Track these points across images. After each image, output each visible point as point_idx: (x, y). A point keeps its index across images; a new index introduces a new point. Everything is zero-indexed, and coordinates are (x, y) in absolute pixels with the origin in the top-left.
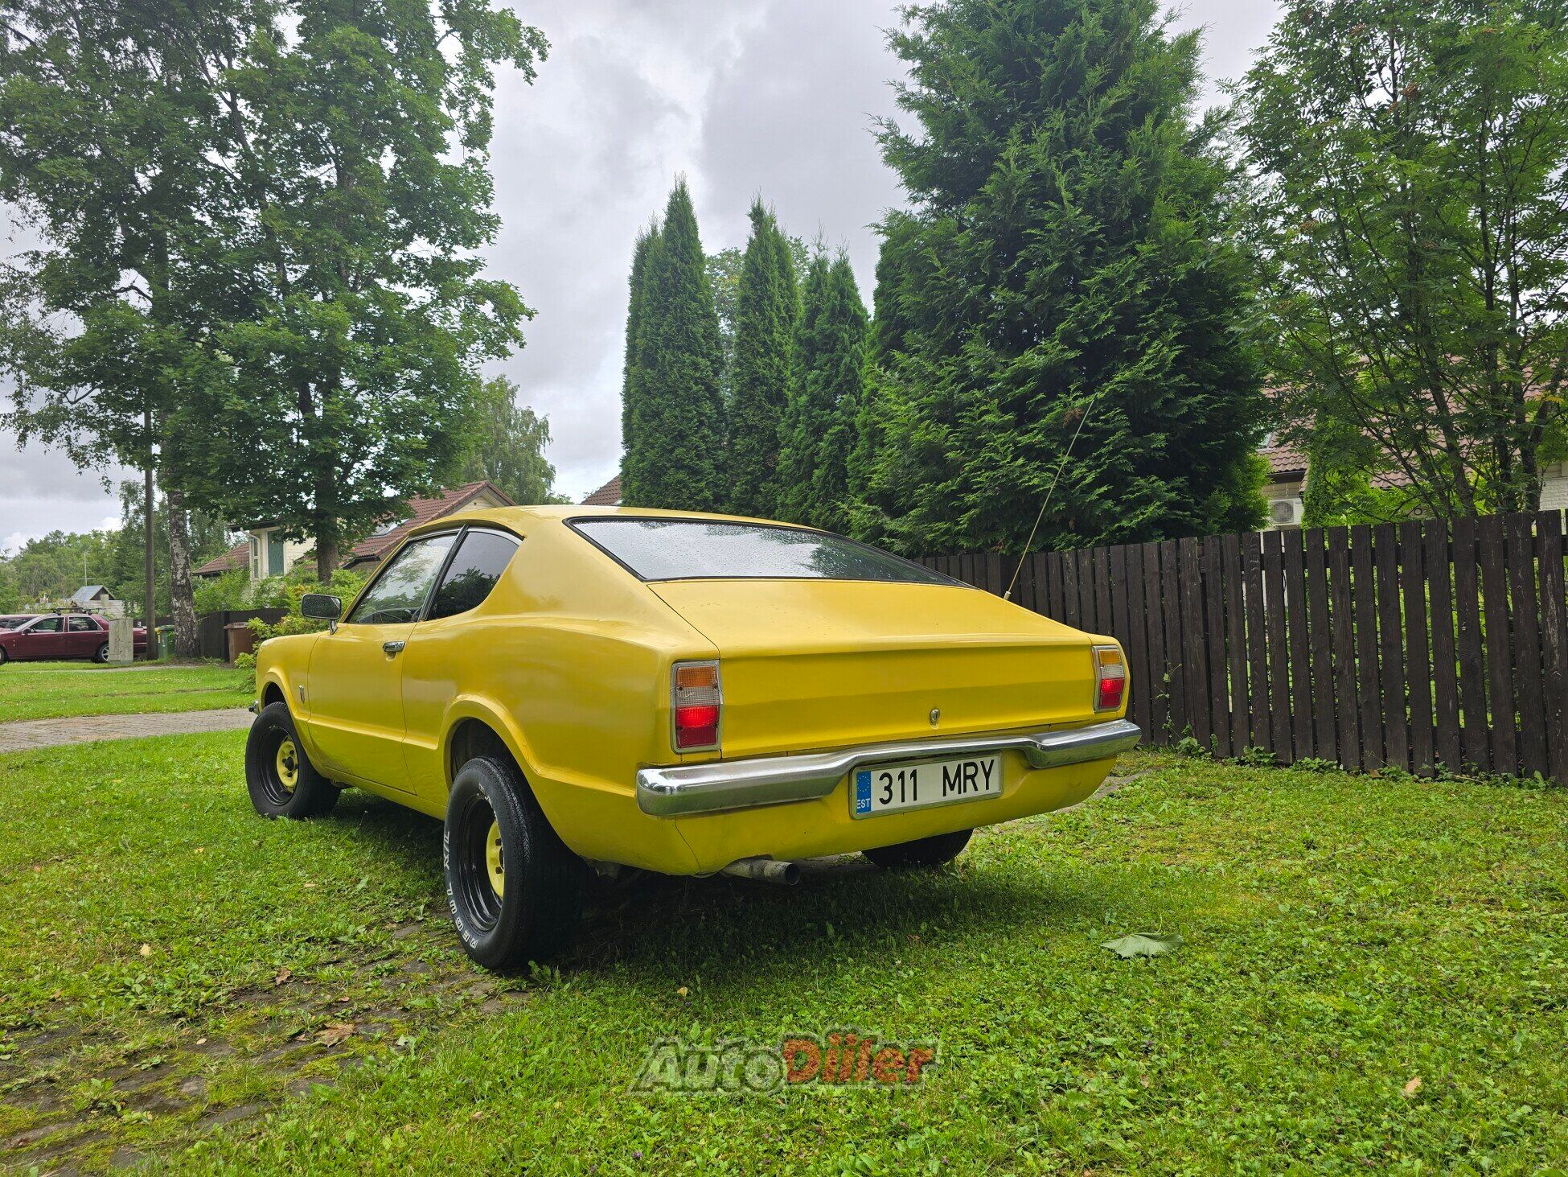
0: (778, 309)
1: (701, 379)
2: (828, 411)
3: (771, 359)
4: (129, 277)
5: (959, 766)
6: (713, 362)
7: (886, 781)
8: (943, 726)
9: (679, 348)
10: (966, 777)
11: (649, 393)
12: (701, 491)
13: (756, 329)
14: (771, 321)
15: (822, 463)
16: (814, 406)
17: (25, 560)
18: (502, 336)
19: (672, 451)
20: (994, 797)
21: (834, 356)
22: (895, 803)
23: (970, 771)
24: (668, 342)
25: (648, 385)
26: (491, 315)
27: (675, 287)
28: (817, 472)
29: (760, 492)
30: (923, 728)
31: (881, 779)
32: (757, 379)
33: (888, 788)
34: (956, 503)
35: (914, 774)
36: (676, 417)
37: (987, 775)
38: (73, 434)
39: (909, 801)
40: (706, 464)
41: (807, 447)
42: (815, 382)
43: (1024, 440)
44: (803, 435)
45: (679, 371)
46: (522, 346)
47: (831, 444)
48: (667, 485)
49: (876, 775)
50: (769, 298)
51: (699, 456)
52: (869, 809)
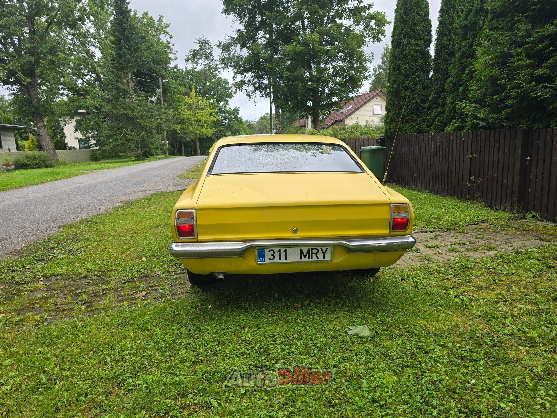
0: (458, 12)
1: (419, 50)
2: (469, 59)
3: (451, 37)
4: (261, 33)
5: (309, 250)
6: (425, 41)
7: (272, 253)
8: (299, 234)
9: (410, 37)
10: (312, 253)
11: (397, 59)
12: (415, 98)
13: (445, 24)
14: (453, 18)
15: (463, 84)
16: (463, 57)
17: (260, 122)
18: (378, 33)
19: (404, 82)
20: (328, 261)
21: (475, 33)
22: (276, 260)
23: (315, 251)
24: (406, 36)
25: (397, 56)
26: (374, 26)
27: (410, 10)
28: (461, 88)
29: (441, 97)
30: (291, 235)
31: (270, 251)
32: (444, 47)
33: (273, 255)
34: (502, 105)
35: (285, 251)
36: (406, 68)
37: (324, 253)
38: (247, 88)
39: (283, 260)
40: (418, 87)
41: (457, 77)
42: (465, 46)
43: (539, 72)
44: (456, 71)
45: (409, 48)
46: (384, 37)
47: (468, 74)
48: (401, 97)
49: (267, 251)
50: (453, 8)
51: (415, 84)
52: (264, 261)
